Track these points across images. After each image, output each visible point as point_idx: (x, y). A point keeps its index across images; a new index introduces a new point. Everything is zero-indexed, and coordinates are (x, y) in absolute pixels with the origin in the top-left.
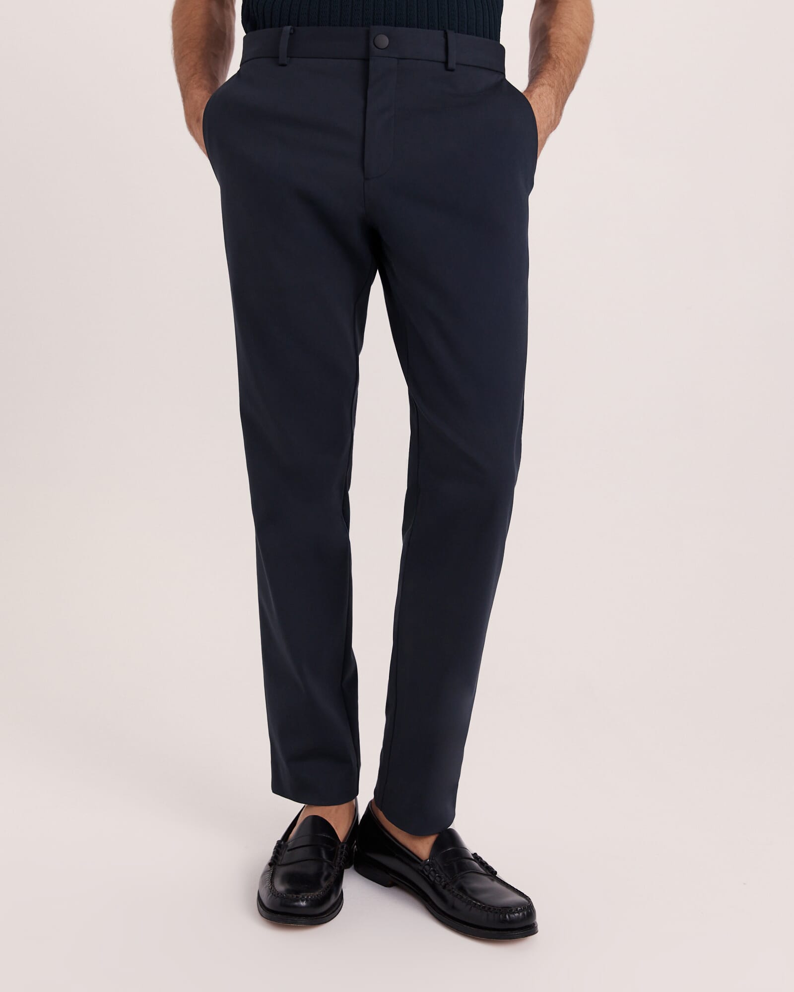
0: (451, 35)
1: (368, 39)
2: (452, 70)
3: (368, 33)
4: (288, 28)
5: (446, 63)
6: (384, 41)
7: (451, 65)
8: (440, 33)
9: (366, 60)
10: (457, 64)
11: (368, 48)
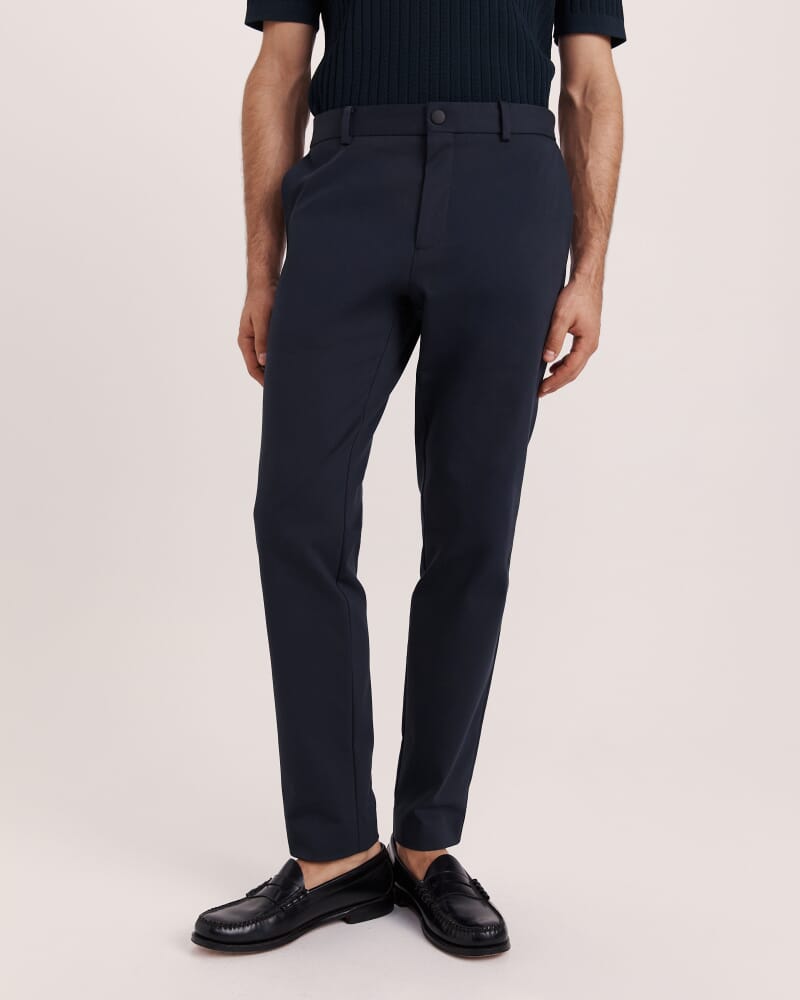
0: (504, 105)
1: (425, 115)
2: (507, 141)
3: (425, 110)
4: (349, 109)
5: (501, 134)
6: (440, 116)
7: (506, 135)
8: (494, 105)
9: (424, 136)
10: (513, 134)
11: (425, 123)
